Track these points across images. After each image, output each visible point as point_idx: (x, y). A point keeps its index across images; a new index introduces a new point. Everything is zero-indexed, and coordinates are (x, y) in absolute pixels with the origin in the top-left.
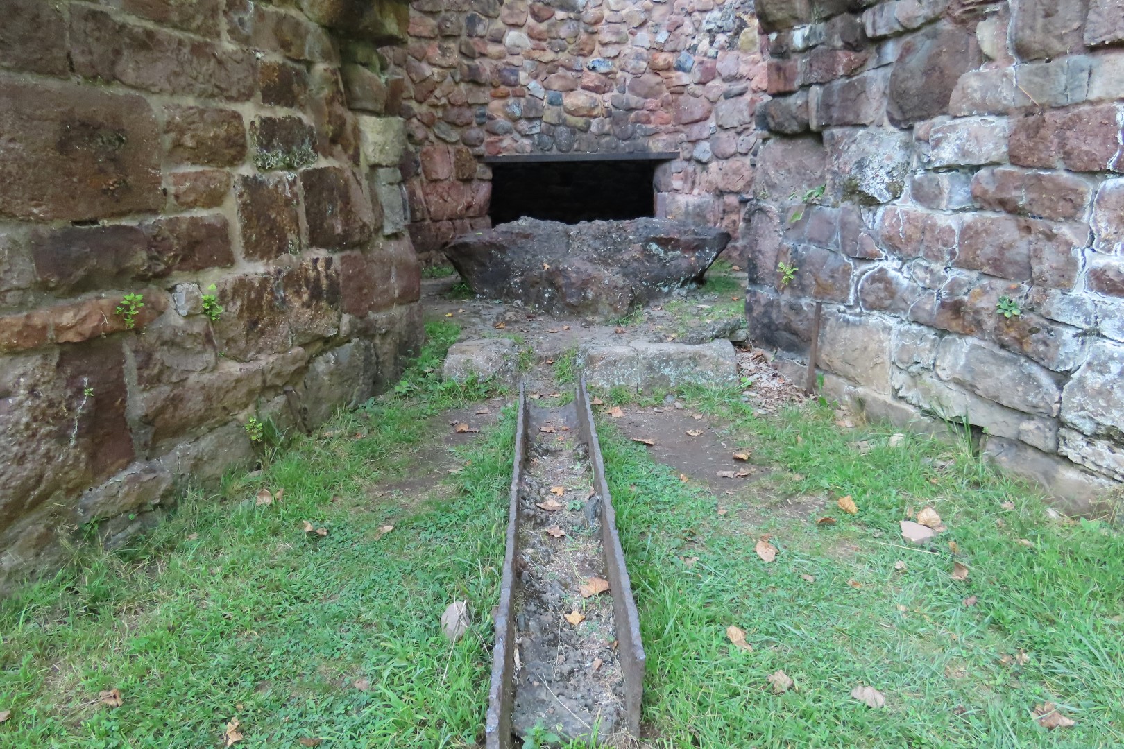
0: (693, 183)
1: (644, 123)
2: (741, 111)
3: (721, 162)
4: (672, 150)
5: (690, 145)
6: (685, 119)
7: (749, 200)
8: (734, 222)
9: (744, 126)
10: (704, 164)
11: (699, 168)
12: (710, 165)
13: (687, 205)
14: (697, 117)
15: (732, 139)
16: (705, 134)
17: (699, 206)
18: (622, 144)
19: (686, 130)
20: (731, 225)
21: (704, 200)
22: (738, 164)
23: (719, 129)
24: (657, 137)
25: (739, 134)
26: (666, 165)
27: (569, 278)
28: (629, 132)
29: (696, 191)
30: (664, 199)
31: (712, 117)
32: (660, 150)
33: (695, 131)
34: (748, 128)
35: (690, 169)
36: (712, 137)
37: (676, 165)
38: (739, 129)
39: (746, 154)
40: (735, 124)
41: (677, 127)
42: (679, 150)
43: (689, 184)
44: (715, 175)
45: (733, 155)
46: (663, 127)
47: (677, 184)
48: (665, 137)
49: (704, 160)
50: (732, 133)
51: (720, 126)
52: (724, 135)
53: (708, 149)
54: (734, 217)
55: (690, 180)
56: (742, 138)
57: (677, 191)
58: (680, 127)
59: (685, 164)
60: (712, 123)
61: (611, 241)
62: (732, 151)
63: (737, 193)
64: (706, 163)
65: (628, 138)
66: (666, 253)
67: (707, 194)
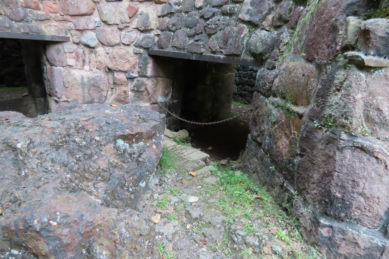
0: (84, 61)
1: (34, 9)
2: (121, 13)
3: (107, 48)
4: (64, 35)
5: (78, 32)
6: (72, 11)
7: (135, 78)
8: (125, 92)
9: (125, 25)
10: (91, 48)
11: (87, 50)
12: (97, 50)
13: (83, 78)
14: (84, 11)
15: (115, 32)
16: (91, 26)
17: (93, 79)
18: (16, 25)
19: (75, 20)
20: (123, 94)
21: (96, 74)
22: (123, 51)
23: (103, 24)
24: (48, 23)
25: (121, 29)
26: (59, 46)
27: (58, 238)
28: (22, 15)
29: (87, 67)
30: (60, 72)
31: (96, 13)
32: (54, 34)
33: (82, 22)
34: (128, 27)
35: (80, 51)
36: (97, 29)
37: (68, 47)
38: (121, 26)
39: (128, 45)
40: (118, 22)
41: (65, 17)
42: (69, 35)
43: (81, 62)
44: (103, 57)
45: (118, 44)
46: (52, 15)
47: (71, 61)
48: (56, 24)
49: (92, 45)
50: (115, 28)
51: (104, 22)
52: (108, 29)
53: (95, 37)
54: (124, 88)
55: (81, 59)
56: (123, 32)
57: (70, 66)
58: (68, 18)
59: (75, 46)
60: (96, 18)
61: (76, 146)
62: (117, 41)
63: (125, 72)
64: (93, 48)
65: (22, 20)
66: (131, 146)
67: (98, 71)
